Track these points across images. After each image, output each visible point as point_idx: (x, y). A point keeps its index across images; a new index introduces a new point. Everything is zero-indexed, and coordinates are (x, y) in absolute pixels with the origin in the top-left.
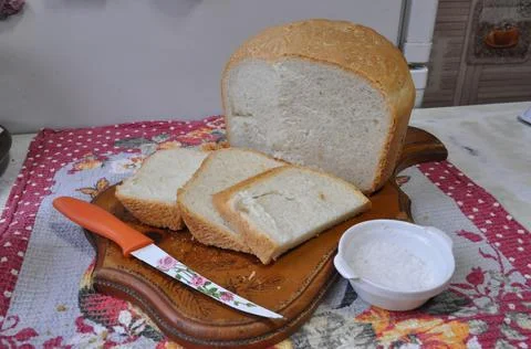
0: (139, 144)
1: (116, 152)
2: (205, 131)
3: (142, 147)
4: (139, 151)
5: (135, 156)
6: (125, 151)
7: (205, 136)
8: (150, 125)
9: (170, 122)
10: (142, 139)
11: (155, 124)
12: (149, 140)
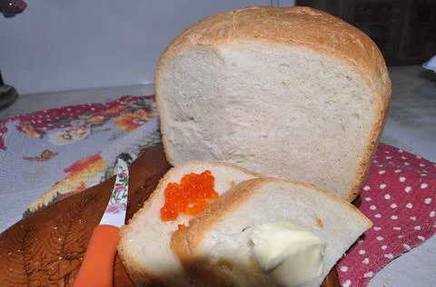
0: (69, 121)
1: (51, 128)
2: (120, 107)
3: (72, 123)
4: (70, 126)
5: (68, 129)
6: (59, 127)
7: (121, 110)
8: (74, 109)
9: (90, 105)
10: (71, 118)
11: (79, 107)
12: (77, 118)
